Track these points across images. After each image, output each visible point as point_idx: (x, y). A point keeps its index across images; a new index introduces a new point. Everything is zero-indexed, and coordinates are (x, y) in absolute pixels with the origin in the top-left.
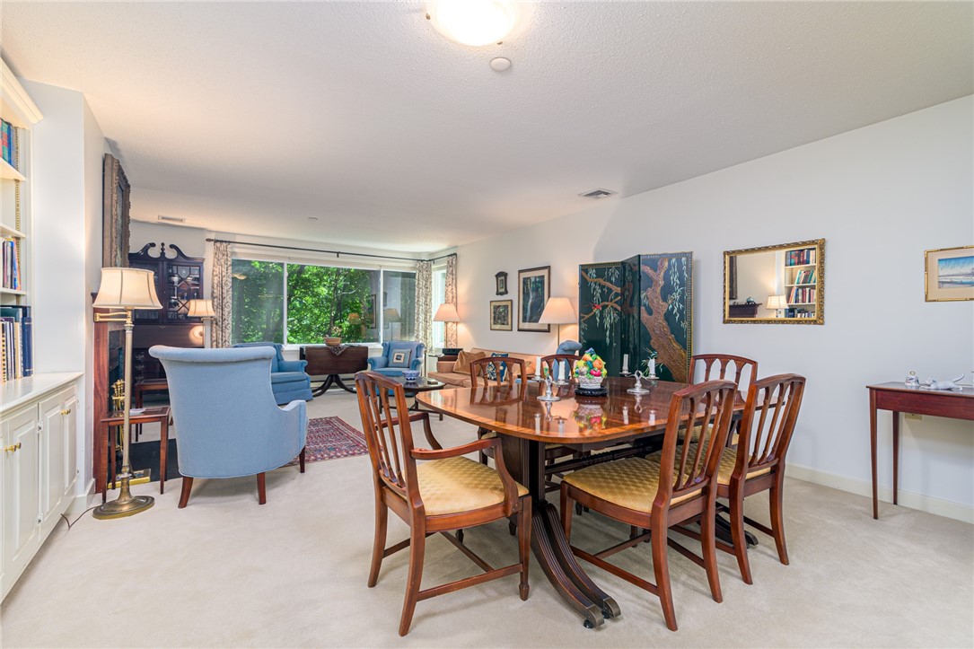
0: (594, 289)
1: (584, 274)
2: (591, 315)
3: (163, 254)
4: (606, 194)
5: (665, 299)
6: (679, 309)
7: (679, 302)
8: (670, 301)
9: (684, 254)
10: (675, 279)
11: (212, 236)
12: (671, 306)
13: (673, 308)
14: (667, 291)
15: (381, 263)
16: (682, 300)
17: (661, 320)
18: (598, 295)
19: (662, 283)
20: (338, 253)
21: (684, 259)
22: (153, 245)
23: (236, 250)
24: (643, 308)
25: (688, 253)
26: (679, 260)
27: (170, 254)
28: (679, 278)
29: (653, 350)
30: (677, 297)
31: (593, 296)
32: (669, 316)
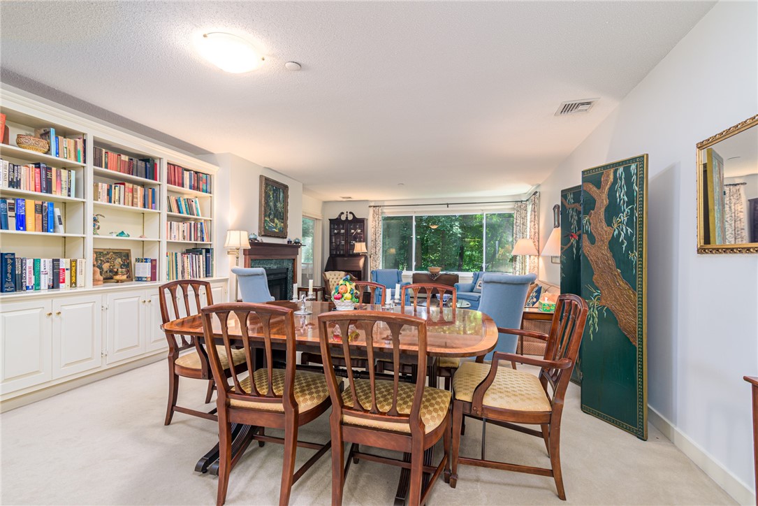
0: (572, 217)
1: (564, 200)
2: (569, 245)
3: (347, 218)
4: (588, 103)
5: (609, 224)
6: (626, 234)
7: (627, 225)
8: (615, 226)
9: (633, 160)
10: (622, 196)
11: (372, 204)
12: (616, 232)
13: (619, 234)
14: (612, 211)
15: (482, 208)
16: (630, 223)
17: (605, 251)
18: (575, 222)
19: (606, 202)
20: (448, 204)
21: (633, 167)
22: (342, 213)
23: (385, 211)
24: (585, 237)
25: (639, 157)
26: (627, 170)
27: (350, 217)
28: (627, 194)
29: (597, 288)
30: (623, 218)
31: (571, 224)
32: (614, 243)
